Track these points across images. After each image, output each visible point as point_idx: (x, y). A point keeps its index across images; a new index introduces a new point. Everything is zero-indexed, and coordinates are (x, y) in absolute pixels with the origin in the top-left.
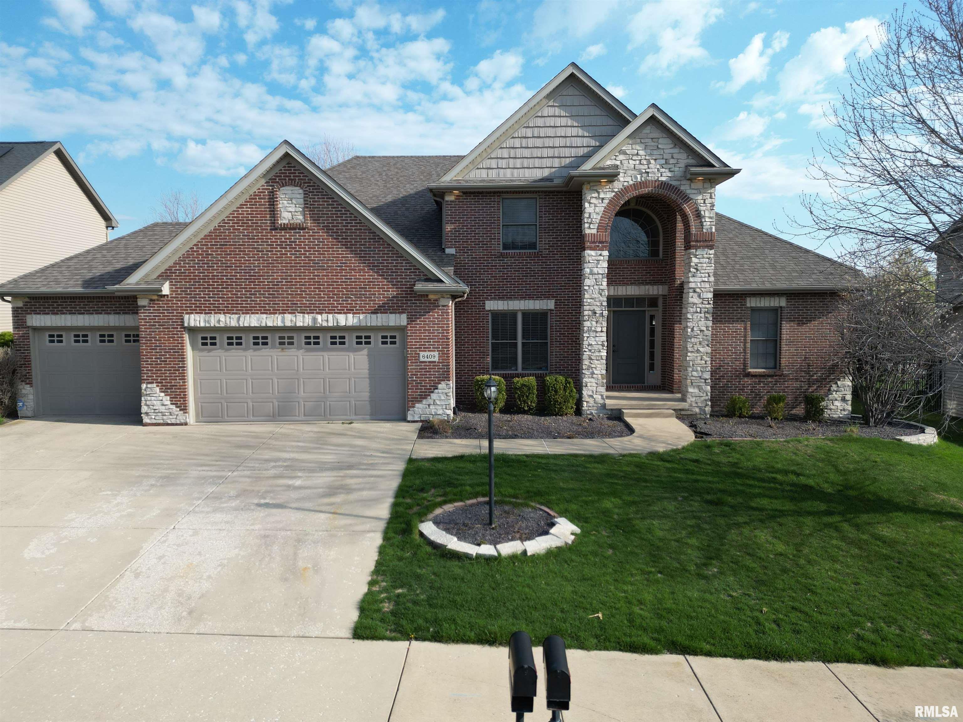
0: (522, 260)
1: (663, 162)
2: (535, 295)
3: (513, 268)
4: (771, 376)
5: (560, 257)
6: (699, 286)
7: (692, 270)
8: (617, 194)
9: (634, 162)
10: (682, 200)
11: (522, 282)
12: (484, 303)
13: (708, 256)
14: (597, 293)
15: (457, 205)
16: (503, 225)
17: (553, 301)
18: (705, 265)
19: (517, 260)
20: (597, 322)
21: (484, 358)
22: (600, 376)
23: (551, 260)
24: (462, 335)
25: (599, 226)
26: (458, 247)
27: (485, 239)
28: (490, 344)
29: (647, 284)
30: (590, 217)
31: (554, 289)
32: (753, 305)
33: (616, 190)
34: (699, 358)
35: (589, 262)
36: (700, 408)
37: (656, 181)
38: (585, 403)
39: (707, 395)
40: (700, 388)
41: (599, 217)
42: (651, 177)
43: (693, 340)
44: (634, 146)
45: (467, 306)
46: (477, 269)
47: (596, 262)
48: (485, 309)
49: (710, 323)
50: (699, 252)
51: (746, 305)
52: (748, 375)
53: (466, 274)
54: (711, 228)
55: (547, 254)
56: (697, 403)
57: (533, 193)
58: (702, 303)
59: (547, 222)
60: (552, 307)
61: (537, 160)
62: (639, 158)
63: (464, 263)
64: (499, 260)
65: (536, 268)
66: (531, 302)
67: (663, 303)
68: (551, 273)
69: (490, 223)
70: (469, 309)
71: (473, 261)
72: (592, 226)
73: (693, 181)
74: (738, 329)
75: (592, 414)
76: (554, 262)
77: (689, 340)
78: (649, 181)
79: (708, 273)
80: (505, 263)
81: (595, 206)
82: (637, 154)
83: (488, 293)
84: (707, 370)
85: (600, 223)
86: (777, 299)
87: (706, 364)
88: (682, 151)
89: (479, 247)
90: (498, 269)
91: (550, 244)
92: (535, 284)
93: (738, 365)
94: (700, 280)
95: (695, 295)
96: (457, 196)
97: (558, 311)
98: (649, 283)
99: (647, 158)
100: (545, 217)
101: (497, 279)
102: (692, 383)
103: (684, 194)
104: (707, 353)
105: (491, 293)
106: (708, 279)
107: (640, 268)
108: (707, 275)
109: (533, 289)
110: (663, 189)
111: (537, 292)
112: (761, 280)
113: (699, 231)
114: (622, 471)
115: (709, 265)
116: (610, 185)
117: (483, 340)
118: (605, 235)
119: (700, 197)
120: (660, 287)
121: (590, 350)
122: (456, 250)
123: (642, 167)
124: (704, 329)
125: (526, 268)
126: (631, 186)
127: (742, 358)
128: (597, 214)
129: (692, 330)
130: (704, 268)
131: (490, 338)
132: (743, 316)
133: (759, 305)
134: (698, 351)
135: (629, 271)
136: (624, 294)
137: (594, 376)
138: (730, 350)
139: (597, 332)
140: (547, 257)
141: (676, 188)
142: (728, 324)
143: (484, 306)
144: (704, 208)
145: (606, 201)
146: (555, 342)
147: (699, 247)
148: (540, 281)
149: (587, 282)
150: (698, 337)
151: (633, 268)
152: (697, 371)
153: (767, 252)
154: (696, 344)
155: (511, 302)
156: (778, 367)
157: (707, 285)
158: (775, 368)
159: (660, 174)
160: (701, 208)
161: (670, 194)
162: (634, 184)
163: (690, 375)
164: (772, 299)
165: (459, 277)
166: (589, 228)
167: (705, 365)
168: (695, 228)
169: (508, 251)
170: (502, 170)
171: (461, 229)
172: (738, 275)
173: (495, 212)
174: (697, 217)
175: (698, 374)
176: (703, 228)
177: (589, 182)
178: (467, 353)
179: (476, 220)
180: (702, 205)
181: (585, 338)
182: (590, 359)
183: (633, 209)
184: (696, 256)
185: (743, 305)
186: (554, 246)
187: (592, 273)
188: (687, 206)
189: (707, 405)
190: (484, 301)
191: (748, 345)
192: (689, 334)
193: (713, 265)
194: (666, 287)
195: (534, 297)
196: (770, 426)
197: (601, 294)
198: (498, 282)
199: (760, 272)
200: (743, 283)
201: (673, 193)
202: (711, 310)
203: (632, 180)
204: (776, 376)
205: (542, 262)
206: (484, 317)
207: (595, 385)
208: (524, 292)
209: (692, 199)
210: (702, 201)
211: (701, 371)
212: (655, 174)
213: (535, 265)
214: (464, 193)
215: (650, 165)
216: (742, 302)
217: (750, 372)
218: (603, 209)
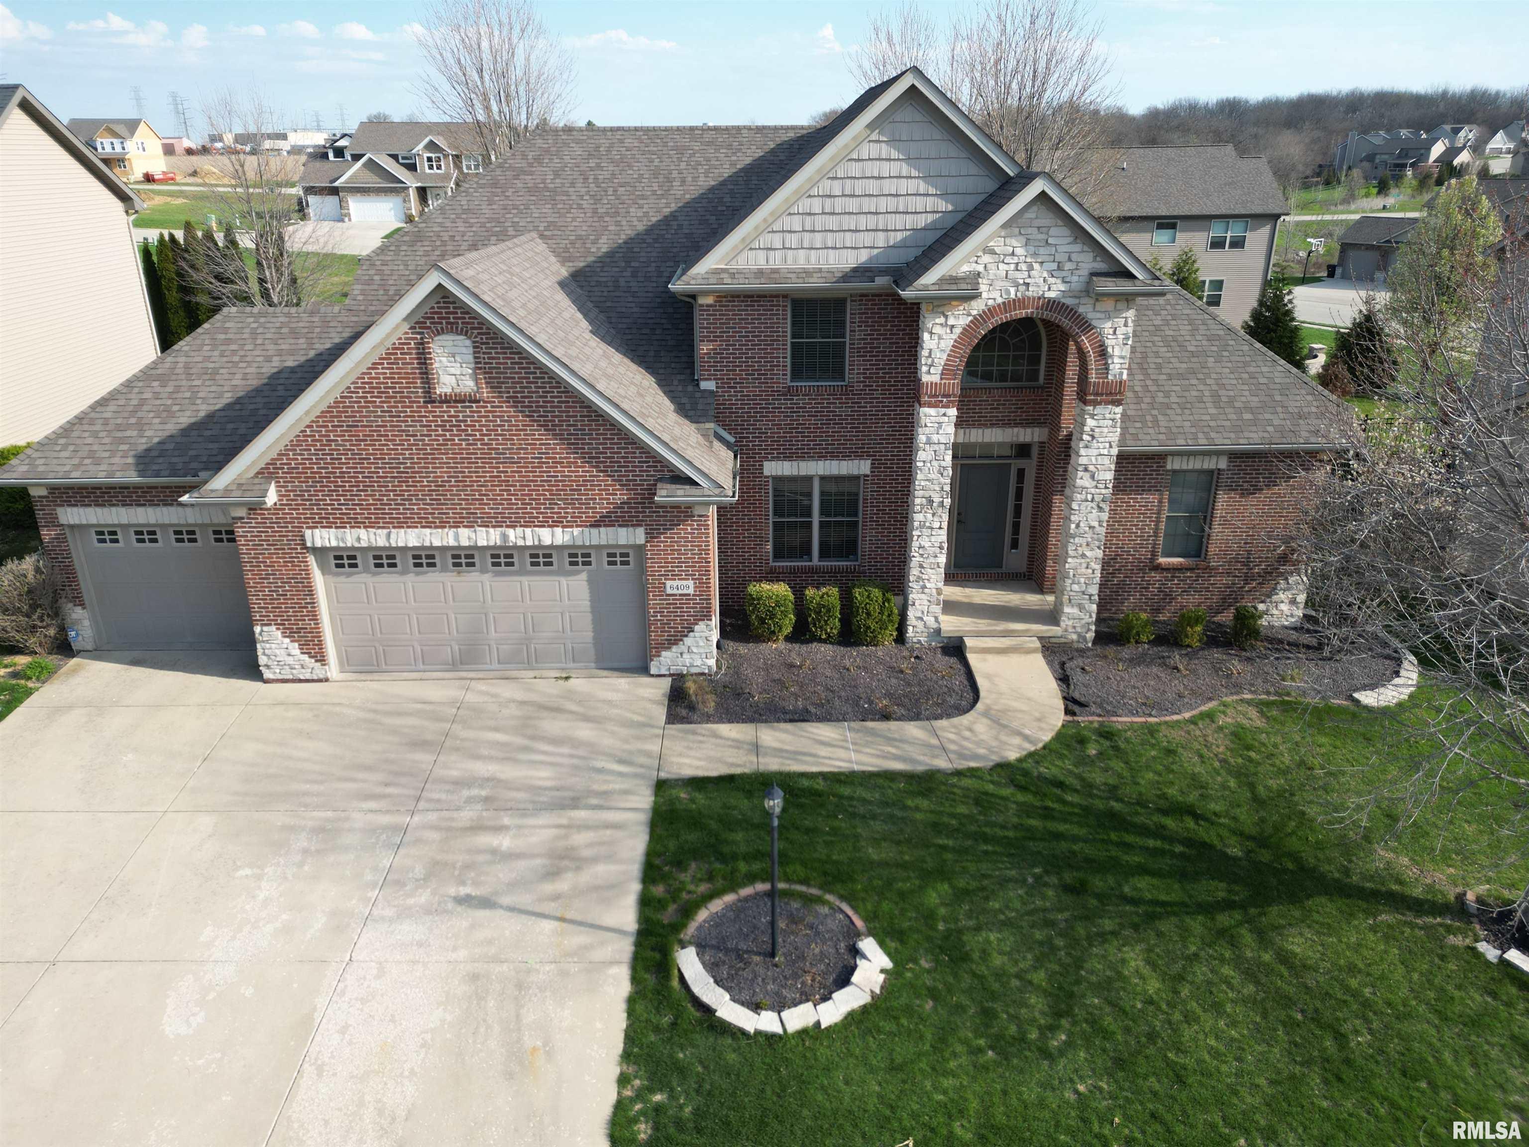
0: (822, 399)
1: (1054, 266)
2: (841, 453)
3: (807, 411)
4: (1192, 569)
5: (882, 394)
6: (1094, 462)
7: (1085, 437)
8: (976, 319)
9: (1006, 267)
10: (1079, 329)
11: (820, 432)
12: (762, 465)
13: (1111, 416)
14: (936, 472)
15: (716, 310)
16: (792, 343)
17: (869, 462)
18: (1106, 430)
19: (814, 399)
20: (934, 515)
21: (759, 545)
22: (934, 591)
23: (866, 398)
25: (944, 369)
26: (719, 379)
27: (763, 366)
28: (771, 525)
29: (1016, 425)
30: (930, 356)
31: (870, 444)
32: (1176, 466)
33: (974, 312)
34: (1084, 565)
35: (926, 426)
36: (1079, 635)
37: (1039, 298)
38: (910, 629)
39: (1091, 617)
40: (1081, 607)
41: (945, 357)
42: (1033, 292)
43: (1077, 540)
44: (1008, 241)
46: (750, 412)
47: (936, 425)
48: (762, 473)
49: (1105, 516)
50: (1099, 410)
51: (1165, 468)
52: (1158, 568)
53: (733, 421)
54: (1121, 374)
55: (861, 390)
56: (1074, 627)
58: (1096, 487)
59: (863, 339)
60: (867, 471)
61: (848, 234)
62: (1016, 260)
63: (729, 404)
64: (784, 399)
65: (844, 411)
66: (835, 463)
67: (1039, 454)
68: (866, 419)
69: (771, 340)
71: (744, 400)
72: (932, 370)
74: (1150, 502)
75: (919, 642)
76: (871, 402)
77: (1072, 541)
78: (1029, 298)
79: (1110, 442)
80: (795, 404)
81: (940, 338)
82: (1013, 254)
83: (767, 449)
84: (1095, 582)
85: (946, 365)
86: (1214, 459)
87: (1093, 573)
88: (1086, 248)
89: (752, 379)
90: (783, 412)
91: (865, 373)
92: (841, 436)
93: (1144, 553)
94: (1095, 452)
95: (1087, 475)
96: (718, 296)
97: (876, 476)
98: (1019, 424)
99: (1029, 260)
100: (859, 331)
101: (781, 428)
102: (1070, 600)
103: (1083, 318)
104: (1096, 558)
105: (772, 449)
106: (1109, 451)
107: (1008, 400)
108: (1107, 445)
109: (838, 444)
110: (1050, 311)
111: (844, 448)
112: (1193, 430)
113: (1102, 378)
114: (953, 816)
115: (1111, 429)
116: (966, 305)
117: (760, 519)
118: (954, 383)
119: (1109, 324)
120: (1037, 430)
122: (717, 383)
123: (1018, 275)
124: (1096, 524)
125: (827, 412)
126: (999, 305)
127: (1150, 544)
128: (942, 350)
129: (1078, 526)
130: (1104, 434)
131: (771, 516)
132: (1160, 483)
133: (1185, 468)
134: (1083, 556)
135: (989, 405)
136: (980, 440)
138: (1134, 533)
139: (932, 528)
140: (860, 394)
141: (1072, 310)
142: (1135, 494)
143: (761, 469)
144: (1113, 342)
145: (958, 331)
146: (870, 523)
147: (1100, 403)
148: (848, 432)
149: (921, 455)
150: (1085, 535)
151: (996, 401)
152: (1079, 583)
154: (1080, 546)
155: (803, 464)
156: (1203, 555)
157: (1106, 460)
158: (1199, 556)
159: (1046, 288)
160: (1109, 342)
161: (1060, 320)
162: (1004, 303)
163: (1068, 589)
164: (1207, 460)
165: (723, 425)
166: (929, 373)
167: (1092, 575)
168: (1096, 374)
169: (799, 384)
170: (790, 252)
171: (725, 349)
172: (1160, 418)
173: (778, 323)
174: (1100, 356)
175: (1080, 587)
176: (1108, 374)
177: (931, 301)
179: (748, 336)
180: (1109, 336)
181: (915, 538)
182: (921, 566)
184: (1092, 416)
185: (1161, 468)
186: (872, 378)
187: (929, 442)
188: (1087, 338)
189: (1089, 630)
190: (761, 461)
191: (1162, 526)
192: (1072, 532)
193: (1119, 430)
194: (1046, 431)
195: (838, 456)
197: (942, 474)
198: (784, 433)
199: (1194, 410)
200: (1164, 437)
201: (1066, 318)
202: (1109, 497)
203: (1001, 296)
204: (1199, 569)
205: (852, 402)
206: (764, 485)
207: (926, 603)
208: (824, 449)
209: (1094, 327)
210: (1111, 331)
211: (1085, 583)
212: (1039, 286)
213: (842, 407)
215: (1033, 273)
216: (1159, 464)
217: (1160, 564)
218: (952, 342)
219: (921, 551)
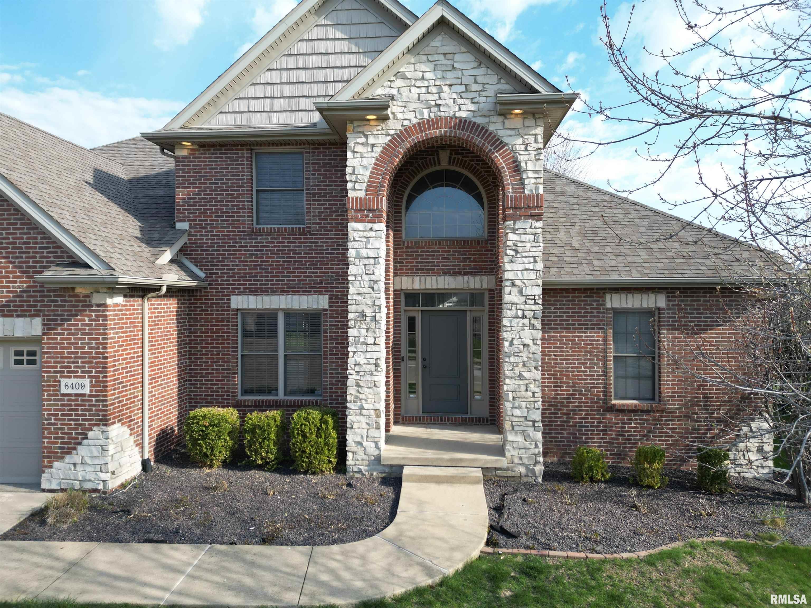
0: (283, 239)
1: (462, 88)
2: (301, 288)
3: (270, 250)
4: (647, 412)
5: (335, 234)
6: (521, 277)
7: (509, 252)
8: (394, 138)
9: (418, 90)
10: (491, 146)
11: (282, 269)
12: (230, 299)
13: (533, 231)
14: (367, 286)
15: (191, 162)
16: (257, 191)
17: (327, 297)
18: (528, 245)
19: (276, 239)
20: (367, 330)
21: (229, 377)
22: (373, 413)
23: (322, 238)
24: (198, 344)
25: (368, 186)
26: (193, 221)
27: (230, 209)
28: (239, 357)
29: (466, 273)
30: (354, 173)
31: (327, 280)
32: (616, 304)
33: (392, 132)
34: (523, 388)
35: (354, 240)
36: (527, 468)
37: (451, 118)
38: (350, 455)
39: (537, 447)
40: (526, 437)
41: (368, 173)
42: (445, 112)
43: (512, 359)
44: (417, 66)
45: (205, 303)
46: (219, 251)
47: (364, 239)
48: (230, 307)
49: (539, 335)
50: (519, 224)
51: (605, 305)
52: (612, 409)
53: (204, 258)
54: (537, 189)
55: (318, 231)
56: (521, 458)
57: (296, 144)
58: (526, 303)
59: (317, 186)
60: (326, 306)
61: (302, 100)
62: (426, 83)
63: (200, 243)
64: (250, 239)
65: (303, 250)
66: (296, 297)
67: (490, 301)
68: (323, 257)
69: (237, 187)
70: (209, 307)
71: (214, 239)
72: (357, 186)
73: (508, 116)
74: (594, 340)
75: (360, 471)
76: (327, 242)
77: (507, 360)
78: (441, 118)
79: (534, 257)
80: (259, 243)
81: (362, 157)
82: (423, 78)
83: (234, 284)
84: (536, 407)
85: (369, 181)
86: (652, 296)
87: (534, 396)
88: (490, 71)
89: (221, 220)
90: (248, 251)
91: (320, 216)
92: (301, 273)
93: (596, 393)
94: (521, 267)
95: (515, 291)
96: (192, 150)
97: (334, 310)
98: (469, 272)
99: (437, 83)
100: (313, 178)
101: (247, 265)
102: (513, 427)
103: (495, 136)
104: (535, 380)
105: (238, 284)
106: (534, 266)
107: (456, 251)
108: (532, 260)
109: (298, 280)
110: (463, 130)
111: (304, 284)
112: (627, 269)
113: (519, 193)
115: (534, 244)
116: (383, 125)
117: (228, 351)
118: (377, 199)
119: (520, 141)
120: (485, 278)
121: (358, 372)
122: (190, 224)
123: (430, 97)
124: (530, 342)
125: (288, 250)
126: (414, 126)
127: (601, 383)
128: (365, 167)
129: (511, 344)
130: (528, 249)
131: (239, 349)
132: (601, 321)
133: (625, 306)
134: (521, 377)
135: (440, 255)
137: (364, 412)
138: (583, 372)
139: (367, 345)
140: (317, 234)
141: (483, 128)
142: (579, 332)
143: (229, 303)
145: (378, 149)
146: (330, 355)
147: (519, 218)
148: (307, 269)
149: (352, 270)
150: (520, 354)
151: (446, 251)
152: (519, 407)
154: (517, 366)
155: (266, 298)
156: (657, 398)
157: (532, 275)
158: (653, 399)
159: (457, 109)
160: (521, 158)
161: (473, 138)
162: (419, 123)
163: (509, 413)
164: (645, 296)
165: (195, 262)
166: (354, 189)
167: (532, 399)
168: (513, 189)
169: (264, 226)
170: (254, 115)
171: (197, 195)
172: (594, 261)
173: (244, 172)
174: (515, 171)
175: (522, 412)
176: (524, 188)
177: (352, 121)
178: (204, 370)
179: (217, 183)
180: (521, 152)
181: (351, 354)
182: (358, 385)
183: (447, 171)
184: (514, 231)
185: (601, 305)
186: (327, 220)
187: (359, 257)
188: (500, 155)
189: (536, 462)
190: (230, 296)
191: (611, 364)
192: (506, 350)
193: (542, 245)
194: (493, 278)
195: (299, 291)
196: (635, 506)
197: (373, 288)
198: (249, 269)
199: (627, 257)
200: (599, 273)
201: (478, 136)
202: (540, 314)
203: (416, 117)
204: (654, 412)
205: (310, 242)
206: (229, 318)
207: (365, 426)
208: (286, 284)
209: (506, 144)
210: (523, 148)
211: (527, 408)
212: (449, 107)
213: (301, 246)
214: (202, 146)
215: (442, 95)
216: (598, 301)
217: (614, 405)
218: (374, 161)
219: (357, 369)
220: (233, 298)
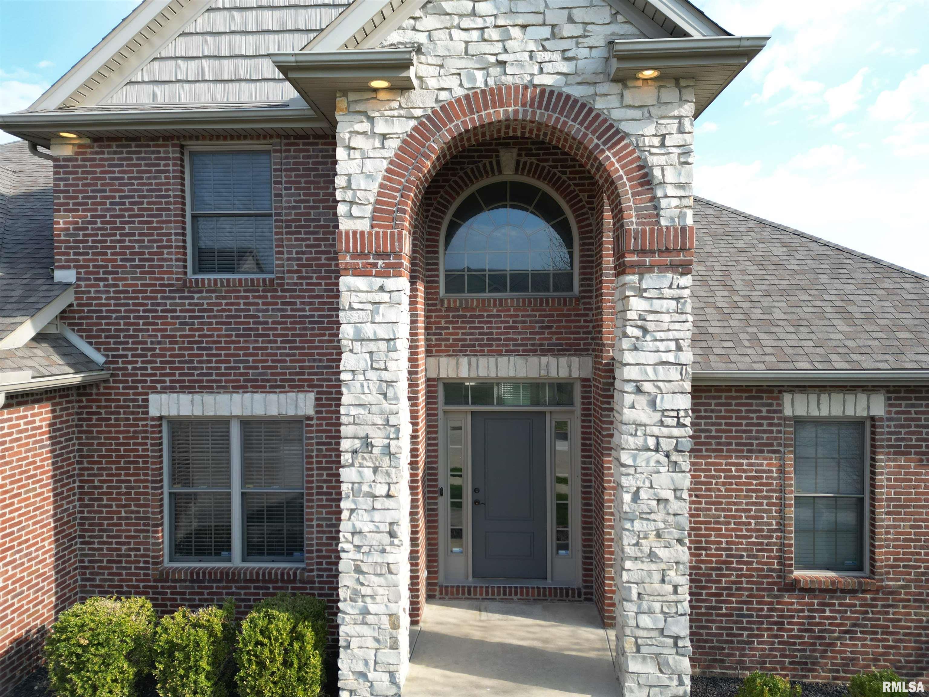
0: (236, 298)
1: (546, 32)
2: (268, 381)
3: (215, 317)
4: (853, 592)
5: (326, 290)
6: (652, 377)
7: (630, 330)
8: (422, 124)
9: (464, 36)
10: (599, 138)
11: (235, 348)
12: (147, 400)
13: (675, 293)
14: (374, 391)
15: (79, 166)
16: (194, 217)
17: (312, 396)
18: (666, 318)
19: (224, 298)
20: (375, 470)
21: (147, 531)
23: (303, 297)
24: (95, 475)
25: (375, 210)
26: (82, 267)
27: (146, 247)
28: (166, 497)
29: (544, 352)
30: (349, 187)
31: (312, 367)
32: (801, 411)
33: (418, 113)
34: (657, 577)
35: (351, 308)
37: (526, 87)
39: (681, 683)
40: (662, 665)
41: (375, 187)
42: (513, 76)
43: (638, 525)
45: (106, 407)
46: (129, 318)
47: (370, 307)
48: (147, 413)
49: (685, 481)
50: (650, 281)
51: (781, 411)
52: (793, 587)
53: (103, 330)
54: (682, 216)
55: (296, 284)
57: (258, 137)
58: (662, 424)
59: (294, 208)
60: (311, 412)
62: (479, 23)
63: (97, 305)
64: (180, 298)
65: (270, 317)
66: (258, 397)
68: (305, 329)
69: (158, 209)
70: (112, 413)
71: (119, 298)
72: (356, 211)
73: (630, 84)
74: (764, 471)
76: (311, 303)
77: (628, 526)
78: (508, 87)
79: (677, 340)
80: (196, 305)
81: (365, 157)
83: (155, 375)
84: (681, 611)
85: (377, 202)
86: (862, 398)
87: (676, 592)
88: (596, 2)
89: (132, 267)
90: (178, 317)
91: (300, 259)
92: (268, 355)
93: (767, 561)
94: (653, 358)
95: (642, 401)
96: (80, 146)
97: (324, 419)
98: (549, 350)
99: (501, 22)
100: (287, 195)
101: (176, 343)
102: (638, 647)
103: (605, 120)
104: (677, 563)
105: (162, 375)
106: (676, 357)
107: (528, 316)
108: (672, 345)
109: (263, 367)
110: (547, 109)
111: (272, 374)
112: (820, 351)
113: (649, 224)
115: (677, 317)
116: (403, 100)
117: (145, 487)
118: (392, 234)
119: (650, 129)
120: (575, 360)
122: (78, 273)
123: (487, 48)
124: (669, 495)
125: (245, 317)
126: (458, 100)
127: (775, 544)
128: (370, 176)
129: (636, 497)
130: (665, 326)
131: (166, 483)
132: (776, 438)
133: (815, 413)
134: (652, 556)
138: (744, 524)
140: (295, 290)
141: (583, 105)
142: (737, 457)
143: (147, 407)
144: (662, 160)
145: (393, 144)
146: (318, 494)
147: (650, 269)
148: (279, 348)
149: (348, 361)
150: (652, 516)
152: (650, 612)
153: (824, 279)
154: (645, 538)
155: (209, 399)
156: (867, 567)
157: (674, 373)
158: (860, 569)
159: (536, 70)
160: (653, 160)
161: (565, 123)
162: (467, 97)
163: (632, 622)
164: (850, 398)
165: (87, 337)
166: (350, 216)
167: (673, 598)
168: (638, 217)
169: (206, 276)
170: (186, 86)
171: (90, 223)
172: (761, 336)
173: (168, 184)
174: (642, 185)
175: (655, 621)
176: (658, 215)
177: (345, 93)
178: (106, 519)
179: (124, 204)
180: (653, 150)
181: (345, 515)
184: (640, 292)
185: (775, 412)
186: (310, 266)
187: (360, 339)
188: (615, 155)
190: (147, 394)
191: (791, 511)
192: (626, 508)
193: (690, 318)
194: (588, 361)
195: (265, 387)
197: (385, 395)
198: (180, 349)
199: (814, 328)
200: (773, 359)
201: (575, 120)
202: (687, 444)
203: (461, 85)
204: (864, 591)
205: (283, 304)
206: (146, 432)
207: (371, 643)
208: (241, 374)
209: (627, 135)
210: (656, 141)
211: (662, 612)
212: (522, 66)
213: (267, 310)
214: (97, 139)
215: (510, 43)
216: (771, 405)
217: (796, 581)
218: (385, 164)
219: (357, 541)
220: (152, 397)
